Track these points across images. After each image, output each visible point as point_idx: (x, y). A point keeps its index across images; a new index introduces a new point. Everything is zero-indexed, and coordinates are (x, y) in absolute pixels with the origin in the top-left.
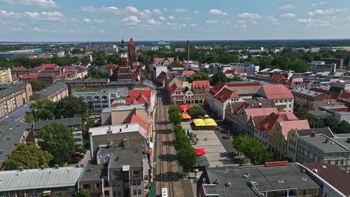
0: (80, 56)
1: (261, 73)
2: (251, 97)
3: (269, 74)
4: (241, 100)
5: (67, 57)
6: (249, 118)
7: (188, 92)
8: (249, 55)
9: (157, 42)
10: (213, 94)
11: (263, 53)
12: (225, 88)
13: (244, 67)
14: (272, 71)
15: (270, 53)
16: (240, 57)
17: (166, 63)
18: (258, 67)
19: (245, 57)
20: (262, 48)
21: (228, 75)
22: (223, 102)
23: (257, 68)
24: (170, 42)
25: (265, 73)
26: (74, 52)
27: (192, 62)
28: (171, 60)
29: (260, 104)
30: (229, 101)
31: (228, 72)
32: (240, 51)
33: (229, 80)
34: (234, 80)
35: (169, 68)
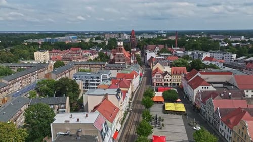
0: (99, 42)
1: (237, 61)
2: (222, 86)
3: (245, 62)
4: (211, 89)
5: (91, 42)
6: (215, 109)
7: (166, 76)
8: (230, 43)
9: (158, 31)
10: (187, 80)
11: (243, 42)
12: (198, 76)
13: (222, 54)
14: (248, 59)
15: (249, 41)
16: (221, 45)
17: (158, 49)
18: (236, 55)
19: (226, 45)
20: (243, 38)
21: (205, 62)
22: (194, 89)
23: (234, 56)
24: (168, 32)
25: (241, 61)
26: (97, 39)
27: (178, 48)
28: (162, 46)
29: (230, 94)
30: (200, 89)
31: (207, 58)
32: (222, 40)
33: (206, 66)
34: (209, 67)
35: (159, 54)
